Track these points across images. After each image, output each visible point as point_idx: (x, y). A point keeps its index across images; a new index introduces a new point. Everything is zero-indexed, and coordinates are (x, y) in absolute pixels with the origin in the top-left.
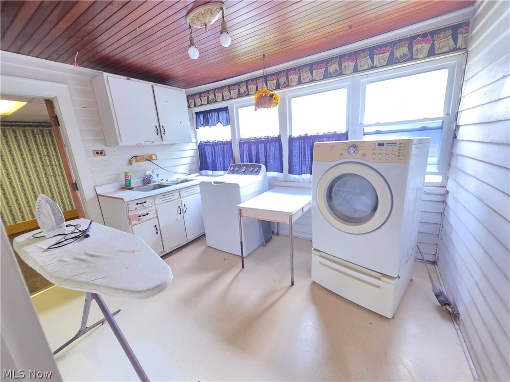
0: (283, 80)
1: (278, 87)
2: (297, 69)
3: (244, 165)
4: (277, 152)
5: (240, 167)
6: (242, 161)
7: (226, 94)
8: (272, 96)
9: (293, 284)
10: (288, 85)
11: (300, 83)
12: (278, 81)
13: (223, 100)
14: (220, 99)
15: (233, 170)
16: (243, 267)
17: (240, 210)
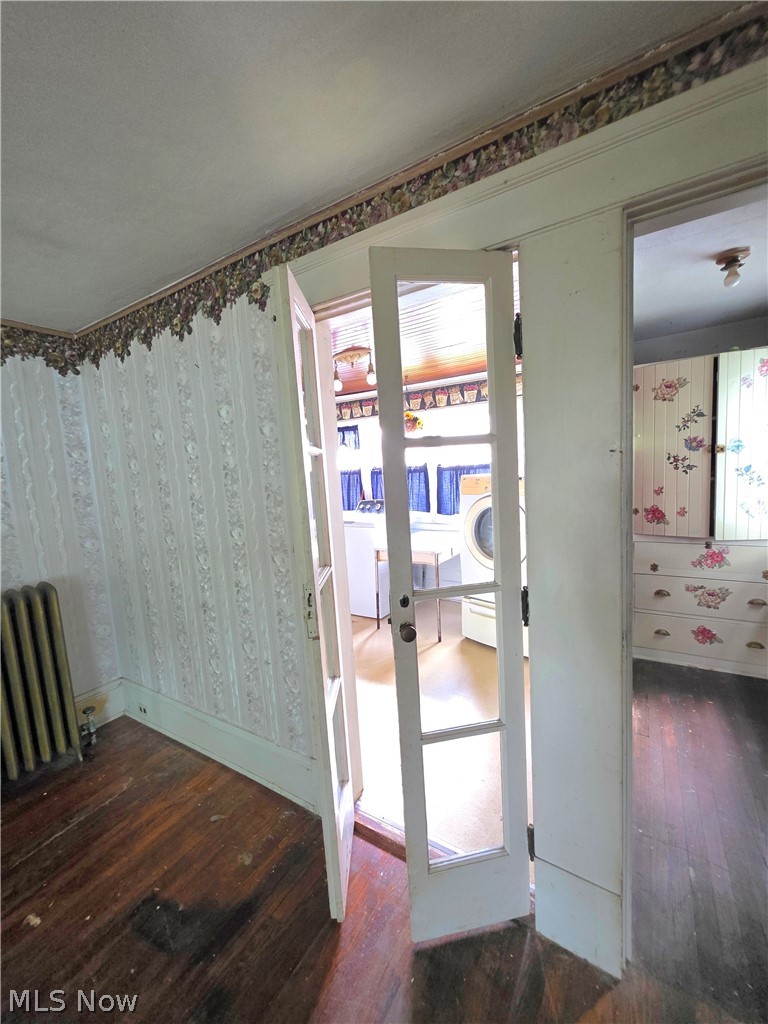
0: (429, 399)
1: (423, 406)
2: (445, 390)
3: (378, 502)
4: (423, 485)
5: (372, 504)
6: (375, 496)
7: (357, 411)
8: (416, 419)
9: (440, 641)
10: (435, 406)
11: (449, 403)
12: (423, 400)
13: (352, 417)
14: (348, 416)
15: (363, 509)
16: (378, 628)
17: (378, 552)
